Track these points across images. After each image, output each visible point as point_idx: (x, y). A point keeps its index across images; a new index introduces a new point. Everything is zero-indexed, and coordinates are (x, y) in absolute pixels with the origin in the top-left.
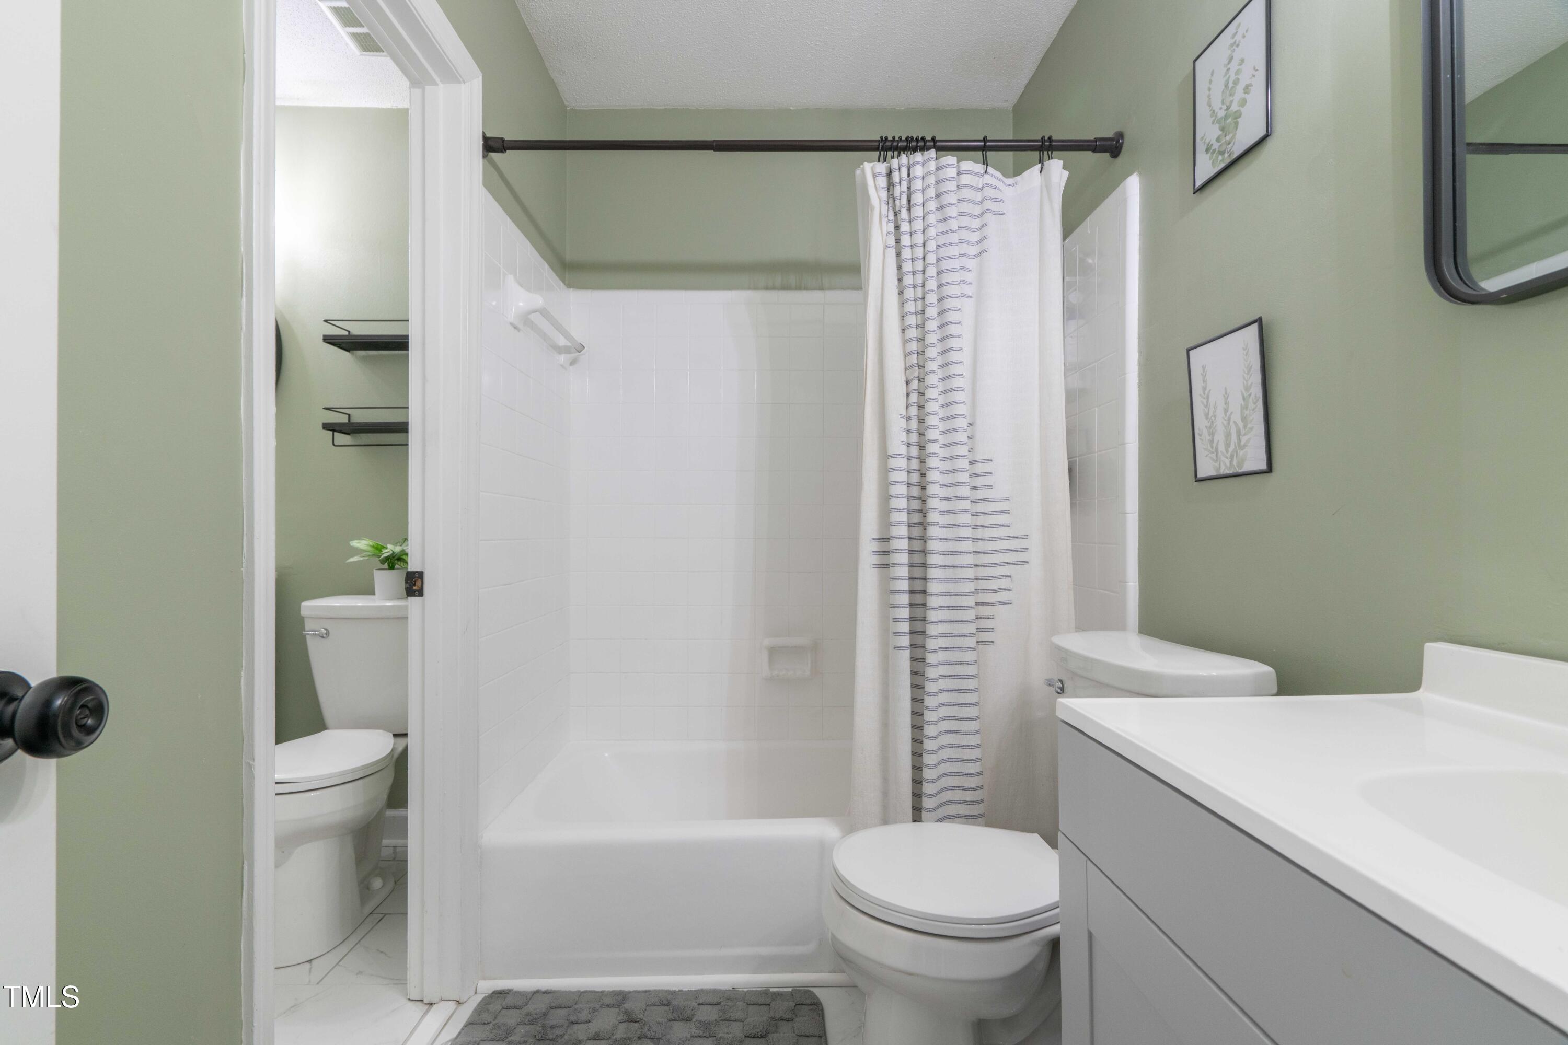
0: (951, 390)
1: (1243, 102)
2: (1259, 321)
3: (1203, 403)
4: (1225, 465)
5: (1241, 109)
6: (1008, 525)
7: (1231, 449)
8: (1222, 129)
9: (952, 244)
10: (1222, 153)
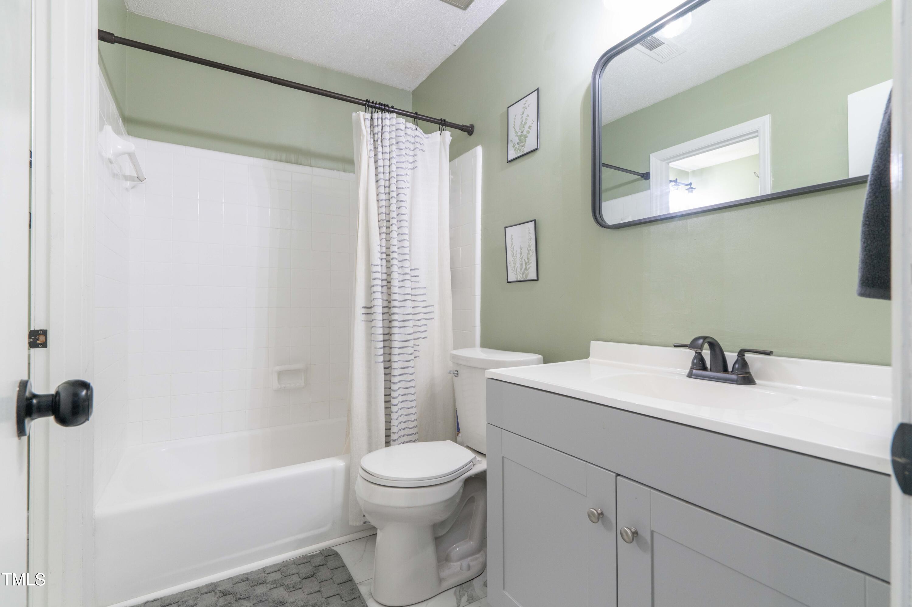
0: (402, 234)
1: (528, 132)
2: (535, 221)
3: (511, 250)
4: (520, 277)
5: (527, 134)
6: (425, 301)
7: (522, 270)
8: (520, 140)
9: (403, 162)
10: (520, 150)
